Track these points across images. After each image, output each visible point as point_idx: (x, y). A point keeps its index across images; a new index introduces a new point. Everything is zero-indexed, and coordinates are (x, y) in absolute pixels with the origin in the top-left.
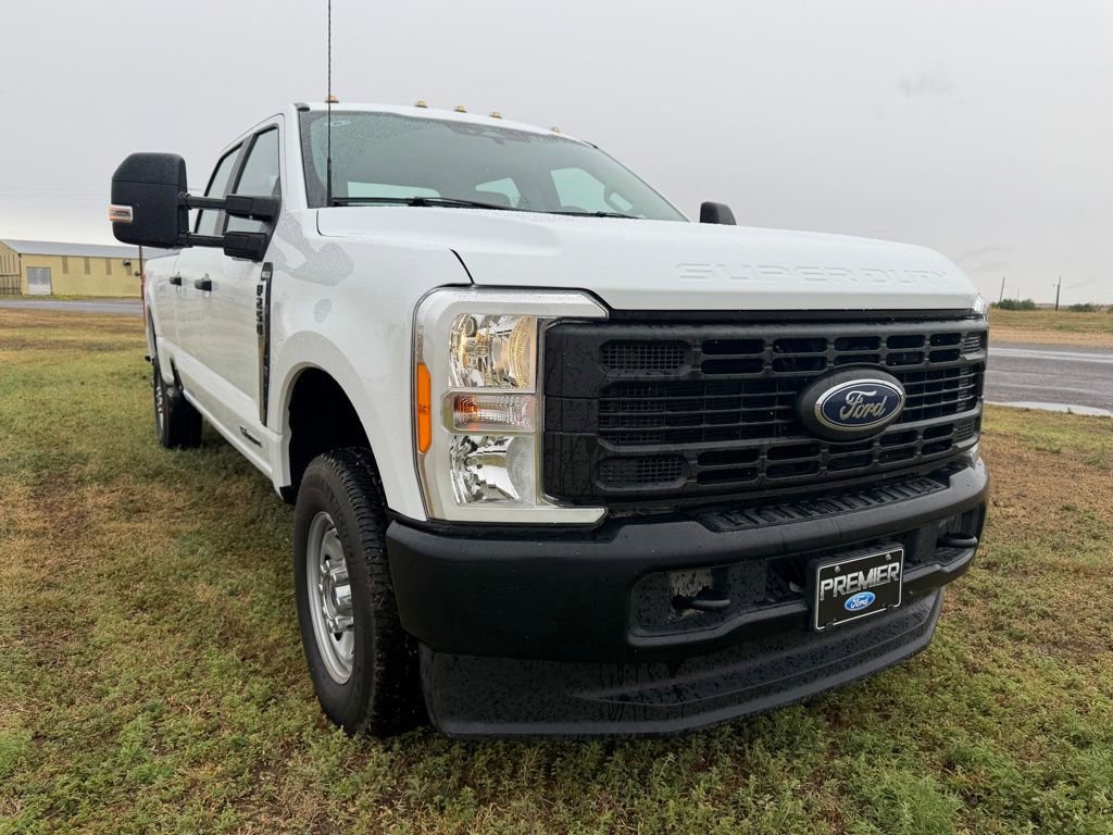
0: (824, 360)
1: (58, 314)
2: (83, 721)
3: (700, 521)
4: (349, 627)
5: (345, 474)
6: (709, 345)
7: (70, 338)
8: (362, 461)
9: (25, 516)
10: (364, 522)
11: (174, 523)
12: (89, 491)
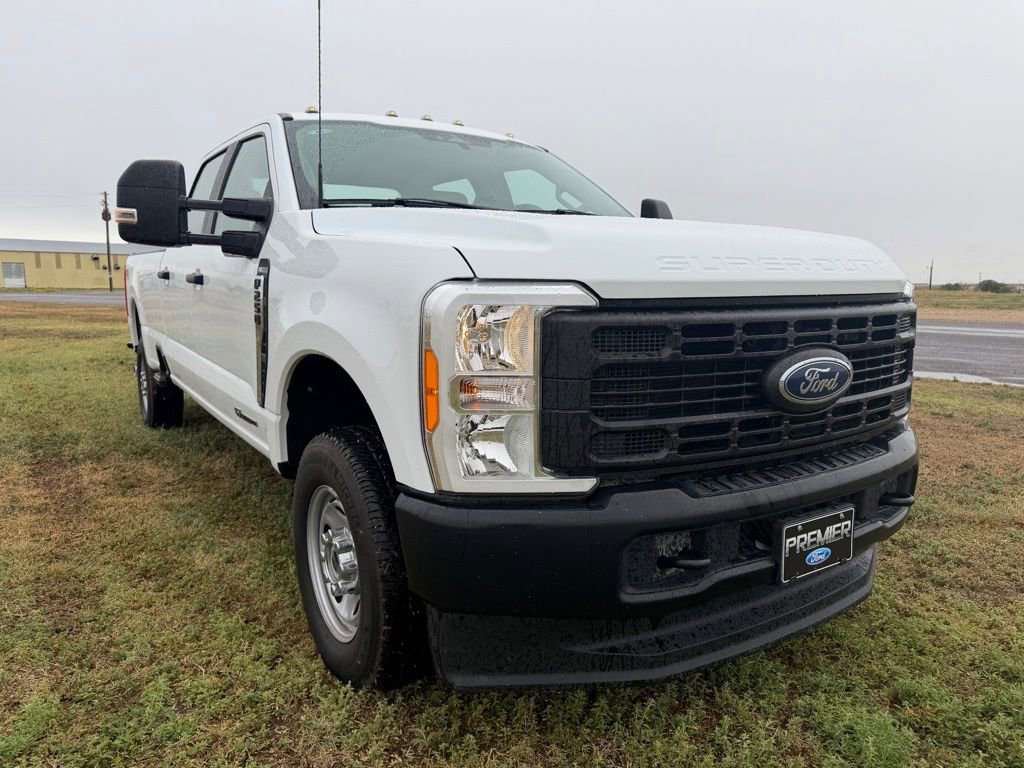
0: (785, 340)
1: (35, 305)
2: (105, 684)
3: (680, 487)
4: (351, 591)
5: (347, 451)
6: (689, 329)
7: (48, 327)
8: (362, 439)
9: (27, 494)
10: (368, 494)
11: (166, 497)
12: (85, 468)
